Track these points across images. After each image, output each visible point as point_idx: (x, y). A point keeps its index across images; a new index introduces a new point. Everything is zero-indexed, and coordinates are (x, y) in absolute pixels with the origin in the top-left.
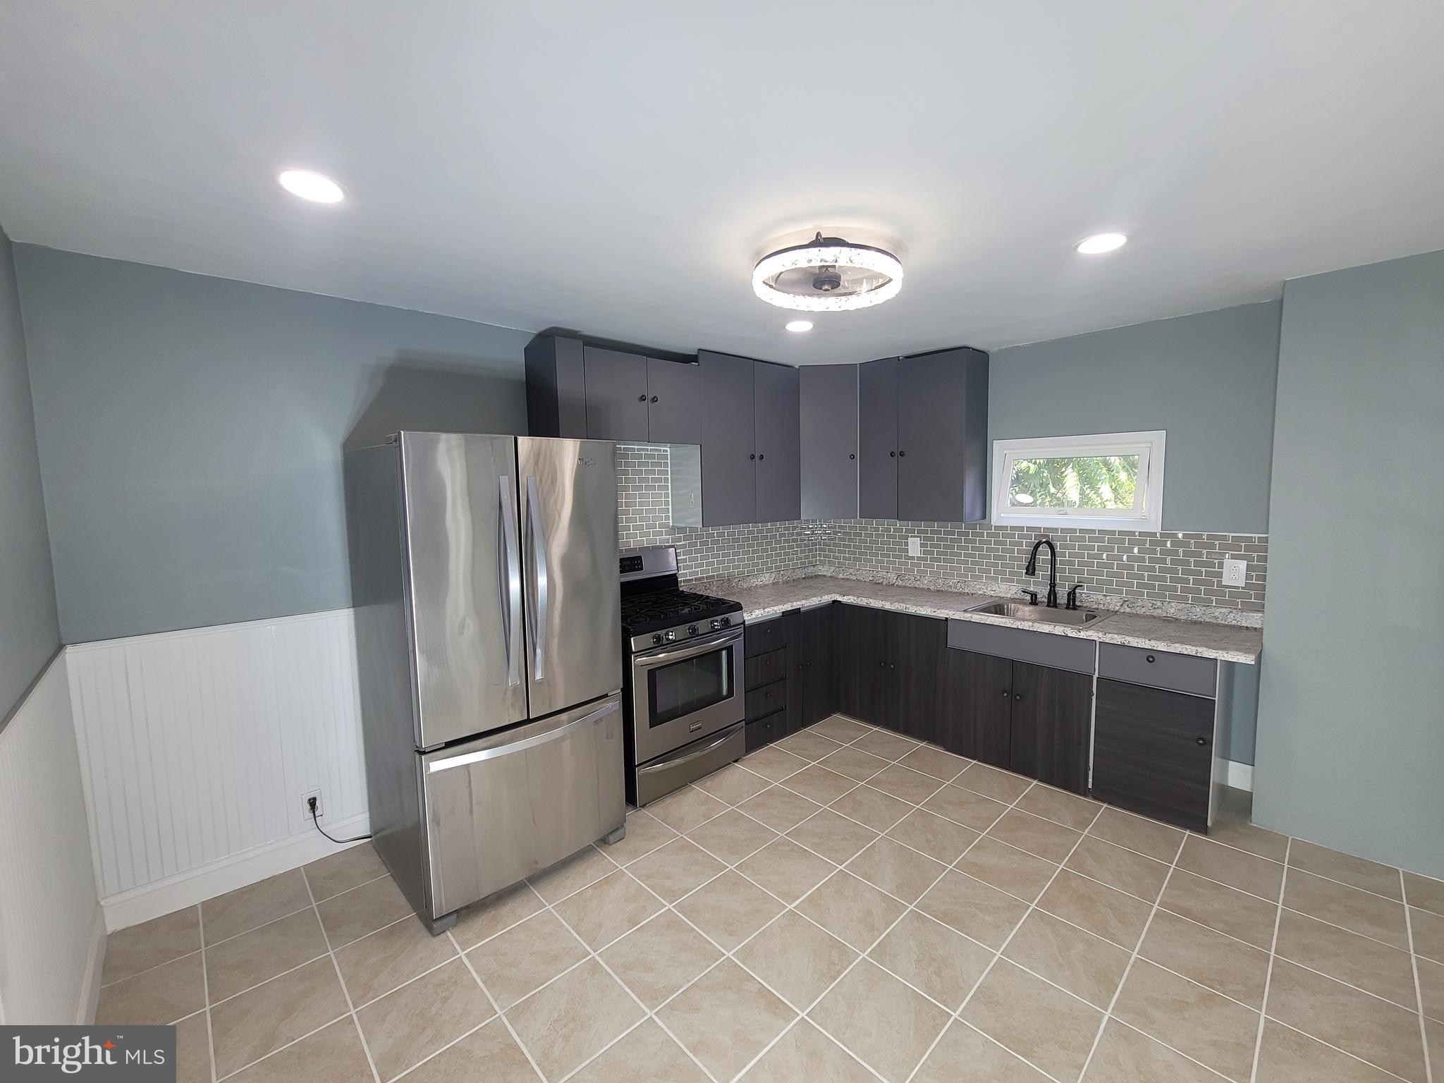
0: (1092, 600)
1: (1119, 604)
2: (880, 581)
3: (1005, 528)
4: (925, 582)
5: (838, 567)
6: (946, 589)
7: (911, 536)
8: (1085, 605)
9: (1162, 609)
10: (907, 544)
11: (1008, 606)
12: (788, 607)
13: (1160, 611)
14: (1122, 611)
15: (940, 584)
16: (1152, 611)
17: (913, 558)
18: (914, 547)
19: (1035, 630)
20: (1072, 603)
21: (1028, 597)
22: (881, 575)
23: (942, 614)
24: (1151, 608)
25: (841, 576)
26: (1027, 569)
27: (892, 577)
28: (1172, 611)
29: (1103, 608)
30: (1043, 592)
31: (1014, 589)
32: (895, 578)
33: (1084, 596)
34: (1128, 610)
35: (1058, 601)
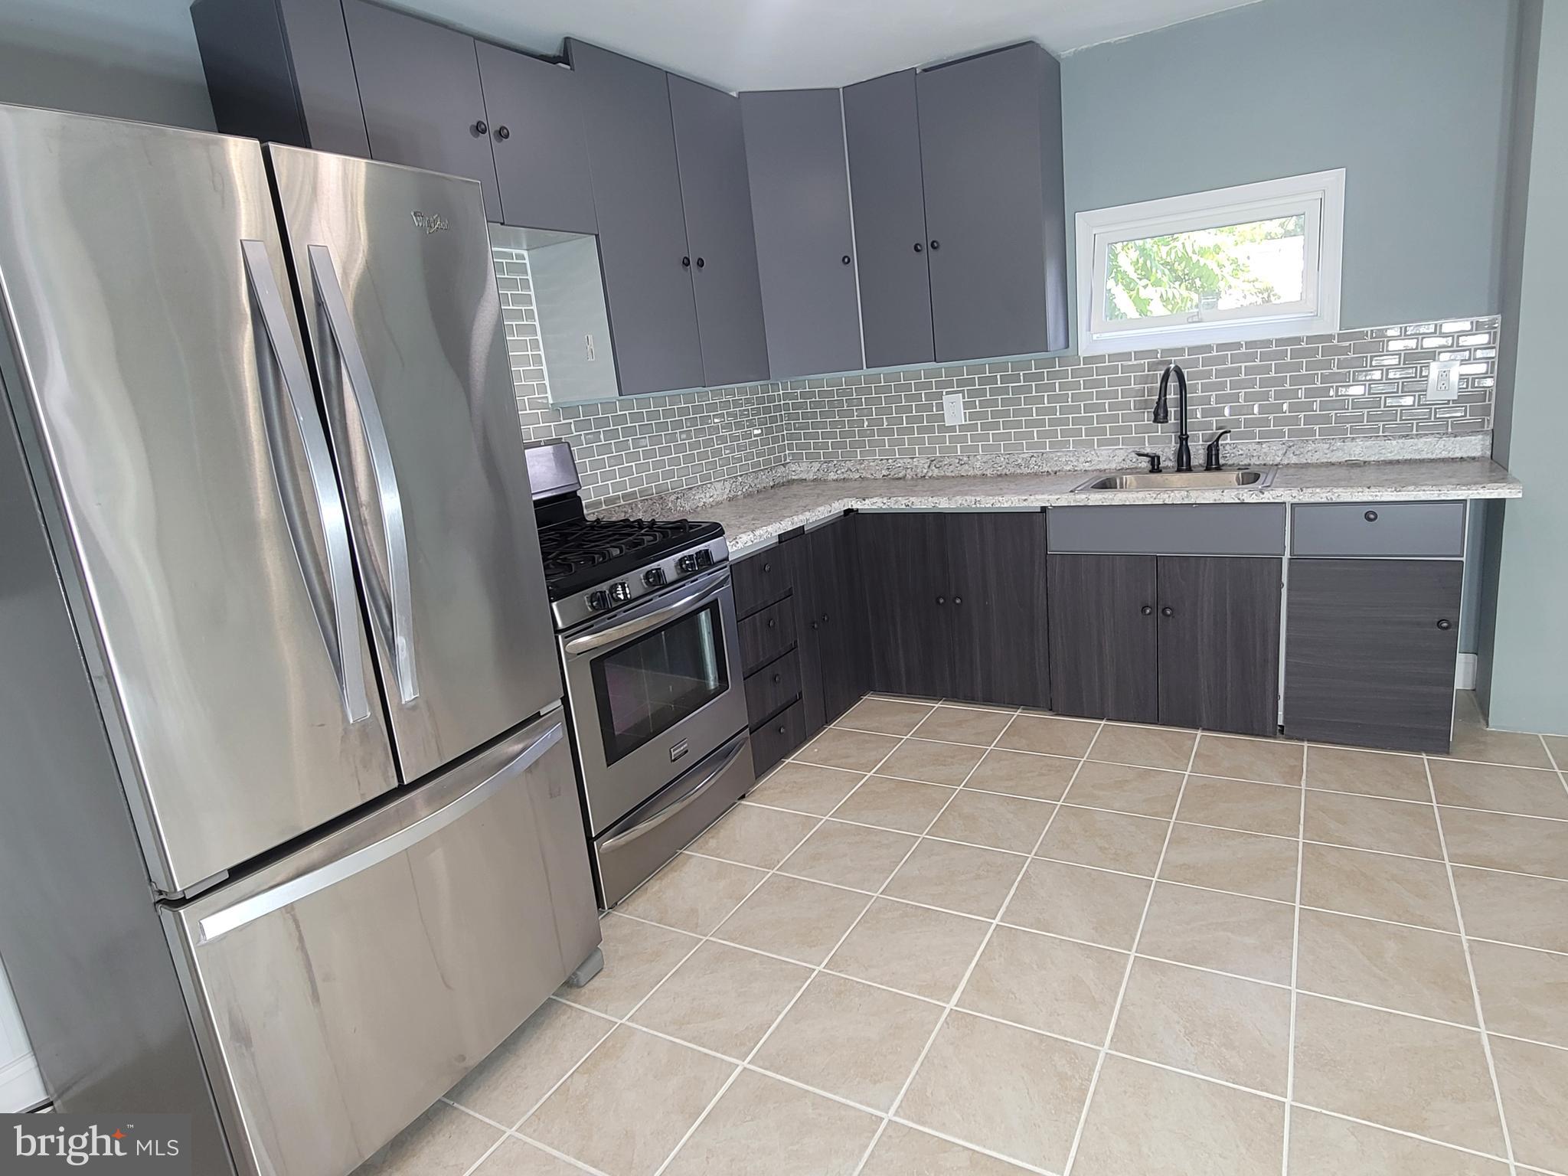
0: (1241, 452)
1: (1280, 453)
2: (901, 475)
3: (1100, 358)
4: (978, 464)
5: (825, 462)
6: (1012, 470)
7: (948, 393)
8: (1230, 462)
9: (1343, 450)
10: (940, 407)
11: (1121, 479)
12: (787, 525)
13: (1340, 454)
14: (1286, 462)
15: (1002, 464)
16: (1328, 456)
17: (952, 429)
18: (954, 409)
19: (1192, 501)
20: (1213, 462)
21: (1144, 463)
22: (901, 463)
23: (1034, 502)
24: (1327, 451)
25: (832, 476)
26: (1156, 414)
27: (921, 464)
28: (1358, 450)
29: (1258, 463)
30: (1167, 453)
31: (1121, 454)
32: (926, 466)
33: (1232, 450)
34: (1294, 460)
35: (1192, 464)
